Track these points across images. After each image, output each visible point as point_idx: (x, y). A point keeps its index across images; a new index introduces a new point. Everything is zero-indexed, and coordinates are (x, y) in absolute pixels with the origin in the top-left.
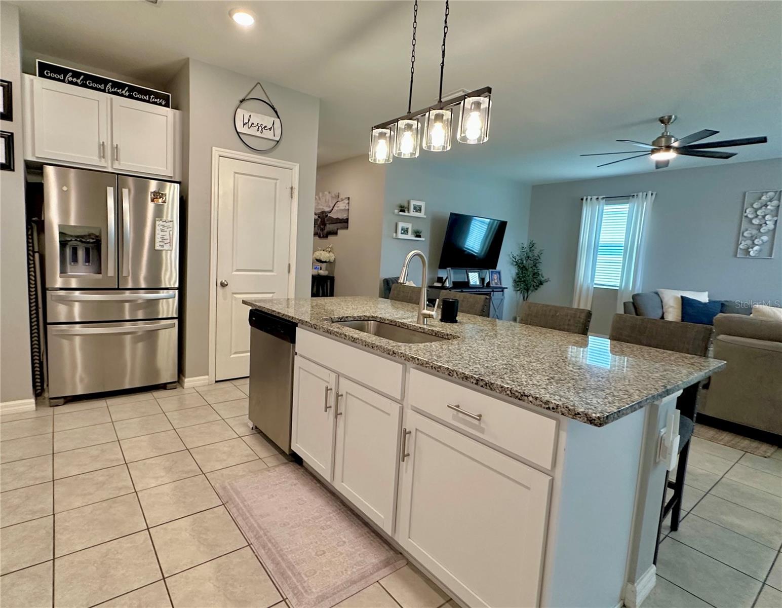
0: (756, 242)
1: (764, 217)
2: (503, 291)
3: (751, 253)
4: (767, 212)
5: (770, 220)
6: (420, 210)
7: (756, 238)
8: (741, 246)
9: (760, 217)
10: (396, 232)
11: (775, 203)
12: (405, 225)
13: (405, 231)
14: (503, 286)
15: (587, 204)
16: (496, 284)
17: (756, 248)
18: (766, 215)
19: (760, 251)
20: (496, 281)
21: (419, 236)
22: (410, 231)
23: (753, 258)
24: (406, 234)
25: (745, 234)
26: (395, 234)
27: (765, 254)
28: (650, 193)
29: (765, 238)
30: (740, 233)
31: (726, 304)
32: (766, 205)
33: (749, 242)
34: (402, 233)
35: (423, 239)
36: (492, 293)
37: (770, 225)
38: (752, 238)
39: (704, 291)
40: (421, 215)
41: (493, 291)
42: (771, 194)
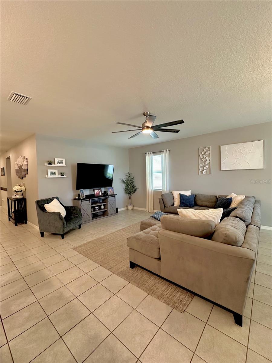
0: (204, 168)
1: (206, 158)
2: (114, 196)
3: (204, 173)
4: (207, 156)
5: (208, 159)
6: (62, 163)
7: (204, 166)
8: (200, 170)
9: (205, 158)
10: (47, 175)
11: (209, 152)
12: (53, 171)
13: (54, 174)
14: (115, 194)
15: (147, 155)
16: (111, 193)
17: (205, 171)
18: (206, 157)
19: (207, 172)
20: (111, 192)
21: (64, 176)
22: (57, 173)
23: (205, 175)
24: (54, 175)
25: (201, 165)
26: (47, 176)
27: (208, 173)
28: (167, 150)
29: (207, 166)
30: (199, 165)
31: (197, 195)
32: (206, 153)
33: (202, 168)
34: (50, 175)
35: (66, 177)
36: (108, 198)
37: (208, 161)
38: (203, 167)
39: (189, 190)
40: (64, 165)
41: (109, 197)
42: (207, 148)
